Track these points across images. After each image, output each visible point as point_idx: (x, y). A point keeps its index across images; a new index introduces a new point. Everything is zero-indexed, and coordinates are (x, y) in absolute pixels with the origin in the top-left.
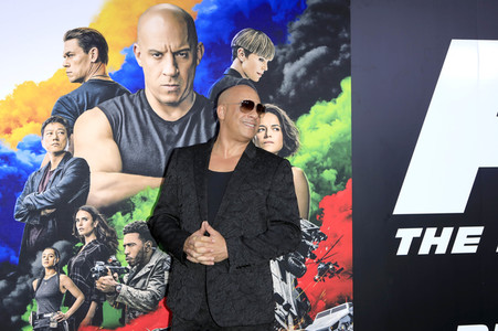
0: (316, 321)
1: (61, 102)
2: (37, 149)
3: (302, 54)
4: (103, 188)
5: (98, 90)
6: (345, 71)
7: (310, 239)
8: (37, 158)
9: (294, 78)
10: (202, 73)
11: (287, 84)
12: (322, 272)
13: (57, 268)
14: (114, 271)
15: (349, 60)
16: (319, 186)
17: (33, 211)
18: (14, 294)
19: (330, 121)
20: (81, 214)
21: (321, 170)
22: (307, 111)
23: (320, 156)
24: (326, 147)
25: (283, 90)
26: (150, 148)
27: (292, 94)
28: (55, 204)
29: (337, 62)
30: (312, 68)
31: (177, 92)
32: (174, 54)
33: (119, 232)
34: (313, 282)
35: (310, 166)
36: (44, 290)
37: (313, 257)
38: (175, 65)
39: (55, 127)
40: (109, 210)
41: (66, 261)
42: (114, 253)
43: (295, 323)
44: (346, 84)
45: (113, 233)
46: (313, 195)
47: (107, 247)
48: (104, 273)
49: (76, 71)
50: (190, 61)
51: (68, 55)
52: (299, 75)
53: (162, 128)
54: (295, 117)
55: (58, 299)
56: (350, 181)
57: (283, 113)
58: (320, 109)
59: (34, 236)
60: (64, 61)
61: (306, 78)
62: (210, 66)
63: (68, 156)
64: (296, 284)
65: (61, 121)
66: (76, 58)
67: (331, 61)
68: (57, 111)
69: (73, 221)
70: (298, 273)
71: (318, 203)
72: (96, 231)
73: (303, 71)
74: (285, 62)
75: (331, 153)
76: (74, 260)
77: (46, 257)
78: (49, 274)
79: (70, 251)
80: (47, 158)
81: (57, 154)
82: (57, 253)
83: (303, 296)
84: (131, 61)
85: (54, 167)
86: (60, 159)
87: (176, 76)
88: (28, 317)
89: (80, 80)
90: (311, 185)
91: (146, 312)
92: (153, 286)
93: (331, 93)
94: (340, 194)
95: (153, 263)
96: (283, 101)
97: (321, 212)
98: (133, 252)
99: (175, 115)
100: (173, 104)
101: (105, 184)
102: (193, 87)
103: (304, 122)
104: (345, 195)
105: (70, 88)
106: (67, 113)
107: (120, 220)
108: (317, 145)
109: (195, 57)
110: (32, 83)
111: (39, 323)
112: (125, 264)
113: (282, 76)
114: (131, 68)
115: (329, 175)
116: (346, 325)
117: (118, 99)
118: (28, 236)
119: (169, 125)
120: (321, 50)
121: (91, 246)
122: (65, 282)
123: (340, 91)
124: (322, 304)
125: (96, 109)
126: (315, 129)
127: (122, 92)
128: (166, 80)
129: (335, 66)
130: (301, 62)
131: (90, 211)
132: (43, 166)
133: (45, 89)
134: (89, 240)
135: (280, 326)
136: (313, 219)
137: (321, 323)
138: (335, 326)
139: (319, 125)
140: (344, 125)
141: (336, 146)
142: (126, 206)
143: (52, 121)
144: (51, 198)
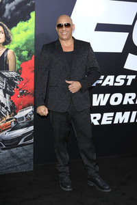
0: (18, 114)
6: (32, 9)
7: (16, 80)
9: (10, 11)
11: (7, 13)
12: (21, 94)
15: (34, 4)
16: (20, 58)
19: (25, 30)
21: (21, 51)
22: (16, 26)
23: (21, 45)
24: (24, 41)
25: (5, 15)
27: (9, 17)
29: (29, 5)
30: (18, 6)
34: (17, 98)
35: (17, 50)
37: (17, 88)
43: (10, 115)
44: (33, 14)
46: (18, 61)
52: (12, 9)
54: (10, 28)
56: (34, 56)
57: (5, 26)
58: (21, 25)
61: (15, 11)
64: (10, 98)
67: (26, 4)
70: (11, 94)
71: (20, 65)
73: (14, 7)
74: (6, 3)
75: (26, 44)
83: (13, 104)
90: (17, 57)
93: (26, 18)
94: (29, 62)
96: (5, 21)
97: (21, 69)
103: (14, 30)
104: (32, 62)
108: (20, 40)
113: (5, 9)
115: (25, 53)
116: (31, 115)
123: (30, 17)
124: (21, 107)
126: (19, 33)
129: (28, 6)
130: (13, 3)
135: (3, 116)
136: (18, 72)
137: (20, 114)
138: (26, 116)
139: (21, 32)
140: (31, 32)
141: (28, 41)
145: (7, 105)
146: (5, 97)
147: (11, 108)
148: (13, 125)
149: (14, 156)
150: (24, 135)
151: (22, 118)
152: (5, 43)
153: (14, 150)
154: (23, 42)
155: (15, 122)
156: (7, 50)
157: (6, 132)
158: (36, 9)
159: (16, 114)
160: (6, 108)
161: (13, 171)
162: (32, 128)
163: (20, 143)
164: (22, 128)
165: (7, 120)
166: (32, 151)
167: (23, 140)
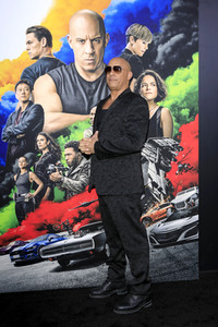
0: (177, 197)
1: (26, 71)
2: (13, 99)
3: (169, 38)
4: (52, 122)
5: (47, 63)
6: (195, 49)
7: (173, 150)
8: (13, 105)
9: (164, 54)
10: (109, 52)
11: (160, 57)
12: (180, 169)
13: (27, 168)
14: (60, 170)
15: (197, 42)
17: (12, 136)
18: (4, 183)
19: (186, 80)
20: (40, 137)
21: (180, 109)
22: (172, 74)
23: (179, 101)
24: (183, 96)
25: (157, 61)
26: (79, 98)
27: (163, 63)
28: (25, 131)
29: (190, 43)
30: (175, 47)
31: (94, 64)
32: (92, 41)
33: (62, 147)
34: (175, 175)
35: (174, 107)
36: (21, 181)
37: (175, 160)
38: (93, 47)
39: (23, 86)
40: (56, 134)
41: (32, 164)
42: (59, 159)
44: (196, 57)
45: (58, 147)
46: (175, 124)
47: (55, 156)
48: (54, 171)
49: (34, 52)
50: (101, 44)
51: (29, 43)
52: (167, 52)
53: (85, 86)
54: (164, 78)
55: (29, 186)
56: (198, 115)
57: (157, 75)
58: (180, 73)
59: (14, 150)
60: (26, 46)
61: (171, 53)
62: (113, 47)
63: (31, 103)
64: (165, 176)
65: (26, 83)
67: (186, 43)
68: (23, 77)
69: (36, 141)
70: (167, 170)
71: (178, 129)
72: (49, 147)
73: (169, 49)
74: (158, 44)
75: (186, 99)
76: (37, 163)
77: (21, 162)
78: (23, 172)
79: (34, 159)
80: (19, 105)
81: (24, 102)
82: (27, 160)
83: (170, 183)
84: (66, 45)
85: (23, 110)
86: (26, 105)
87: (93, 54)
88: (12, 196)
89: (36, 58)
91: (79, 193)
92: (82, 178)
93: (186, 62)
94: (192, 123)
95: (82, 165)
96: (157, 68)
97: (180, 134)
98: (71, 158)
99: (93, 78)
100: (92, 71)
101: (53, 120)
102: (103, 61)
103: (170, 80)
104: (195, 124)
105: (30, 63)
106: (29, 78)
107: (62, 140)
108: (178, 94)
109: (104, 42)
110: (8, 60)
111: (19, 199)
112: (66, 166)
113: (156, 53)
114: (66, 50)
115: (185, 112)
116: (195, 199)
117: (59, 69)
118: (10, 150)
119: (90, 83)
120: (181, 36)
121: (46, 155)
122: (32, 176)
123: (192, 61)
124: (180, 187)
125: (46, 75)
126: (176, 84)
127: (61, 64)
128: (87, 57)
129: (189, 46)
130: (168, 44)
131: (44, 135)
133: (16, 63)
134: (45, 152)
136: (175, 138)
137: (180, 198)
138: (188, 200)
139: (179, 82)
140: (194, 82)
141: (189, 95)
142: (65, 132)
143: (20, 82)
144: (22, 128)
145: (162, 185)
146: (158, 173)
147: (167, 189)
148: (170, 213)
149: (171, 257)
150: (185, 227)
151: (182, 204)
152: (157, 100)
153: (171, 249)
155: (172, 209)
156: (161, 108)
157: (157, 224)
158: (200, 48)
159: (173, 198)
160: (160, 190)
161: (169, 278)
162: (196, 218)
163: (180, 239)
164: (182, 217)
165: (161, 207)
166: (197, 251)
167: (183, 234)
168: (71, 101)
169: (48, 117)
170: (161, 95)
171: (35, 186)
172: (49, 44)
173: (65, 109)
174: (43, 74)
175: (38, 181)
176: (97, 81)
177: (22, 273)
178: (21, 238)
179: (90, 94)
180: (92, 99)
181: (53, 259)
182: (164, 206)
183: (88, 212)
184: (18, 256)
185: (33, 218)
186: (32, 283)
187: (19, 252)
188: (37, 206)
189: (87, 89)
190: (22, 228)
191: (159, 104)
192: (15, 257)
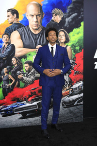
0: (74, 86)
1: (7, 29)
2: (1, 42)
3: (71, 15)
4: (19, 52)
5: (16, 26)
6: (82, 20)
8: (1, 44)
9: (68, 22)
10: (44, 21)
12: (75, 73)
13: (8, 73)
15: (83, 17)
16: (75, 51)
17: (1, 58)
19: (78, 34)
20: (13, 59)
21: (75, 47)
22: (72, 31)
23: (75, 43)
25: (65, 25)
26: (31, 41)
27: (68, 26)
29: (80, 18)
30: (73, 19)
31: (37, 26)
32: (36, 16)
33: (23, 63)
34: (73, 76)
35: (73, 46)
37: (73, 69)
38: (37, 18)
41: (10, 71)
42: (22, 69)
43: (69, 86)
45: (22, 64)
46: (73, 53)
47: (20, 67)
48: (20, 74)
49: (11, 20)
50: (41, 17)
51: (8, 16)
53: (33, 36)
54: (69, 33)
56: (83, 50)
57: (65, 31)
58: (75, 30)
59: (2, 65)
60: (7, 18)
61: (71, 22)
62: (46, 19)
63: (9, 43)
64: (69, 76)
65: (7, 34)
66: (11, 17)
68: (6, 32)
69: (11, 61)
70: (69, 73)
71: (74, 55)
72: (17, 63)
74: (66, 18)
75: (78, 42)
76: (12, 71)
77: (5, 70)
78: (6, 75)
79: (11, 69)
80: (4, 44)
81: (6, 43)
82: (7, 69)
83: (71, 79)
84: (25, 18)
87: (37, 22)
88: (1, 85)
89: (12, 23)
90: (73, 51)
91: (31, 84)
92: (32, 77)
93: (78, 26)
94: (80, 53)
95: (32, 71)
96: (65, 28)
97: (75, 58)
98: (27, 68)
100: (37, 29)
102: (42, 25)
103: (71, 34)
104: (82, 53)
105: (9, 25)
107: (23, 60)
108: (75, 40)
109: (42, 16)
111: (4, 87)
112: (25, 72)
113: (65, 21)
114: (25, 19)
115: (78, 48)
116: (81, 86)
117: (22, 28)
119: (36, 35)
120: (76, 14)
122: (10, 76)
123: (81, 25)
124: (75, 81)
125: (16, 31)
126: (74, 36)
127: (23, 26)
128: (34, 23)
130: (70, 17)
131: (15, 58)
132: (3, 46)
133: (2, 25)
134: (16, 66)
137: (75, 86)
138: (79, 87)
139: (75, 35)
140: (81, 35)
141: (79, 40)
142: (25, 57)
143: (4, 34)
144: (5, 55)
145: (67, 80)
146: (66, 75)
149: (71, 112)
150: (77, 99)
151: (76, 88)
152: (65, 42)
153: (71, 108)
154: (77, 41)
155: (72, 91)
156: (67, 46)
157: (66, 97)
158: (84, 20)
159: (72, 86)
160: (67, 82)
161: (70, 121)
162: (82, 95)
163: (75, 104)
164: (76, 94)
165: (67, 90)
166: (82, 109)
167: (77, 102)
168: (27, 43)
169: (17, 50)
170: (67, 40)
171: (11, 81)
172: (18, 17)
173: (25, 46)
174: (15, 30)
175: (12, 79)
176: (39, 34)
177: (5, 120)
178: (5, 104)
179: (36, 40)
180: (37, 42)
181: (19, 113)
182: (68, 89)
183: (35, 92)
184: (4, 112)
185: (10, 95)
186: (10, 124)
187: (4, 110)
188: (12, 90)
189: (35, 37)
190: (5, 100)
191: (66, 44)
192: (2, 113)
